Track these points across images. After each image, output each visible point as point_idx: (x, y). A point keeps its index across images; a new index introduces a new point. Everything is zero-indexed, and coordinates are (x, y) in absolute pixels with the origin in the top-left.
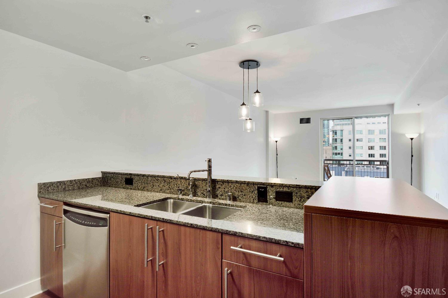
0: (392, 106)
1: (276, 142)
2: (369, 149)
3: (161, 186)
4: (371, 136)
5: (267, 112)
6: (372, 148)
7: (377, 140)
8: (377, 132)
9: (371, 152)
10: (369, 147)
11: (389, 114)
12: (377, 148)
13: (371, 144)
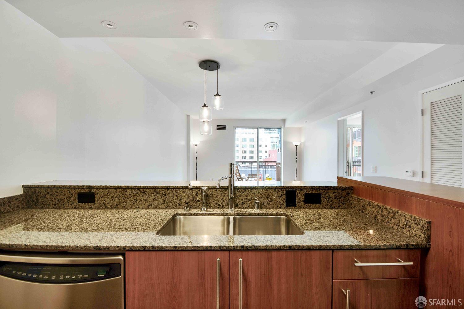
0: (284, 121)
1: (196, 145)
2: (243, 153)
3: (150, 199)
4: (244, 143)
5: (188, 116)
6: (245, 152)
7: (248, 146)
8: (248, 140)
9: (244, 155)
10: (243, 151)
11: (282, 127)
12: (248, 152)
13: (244, 149)
